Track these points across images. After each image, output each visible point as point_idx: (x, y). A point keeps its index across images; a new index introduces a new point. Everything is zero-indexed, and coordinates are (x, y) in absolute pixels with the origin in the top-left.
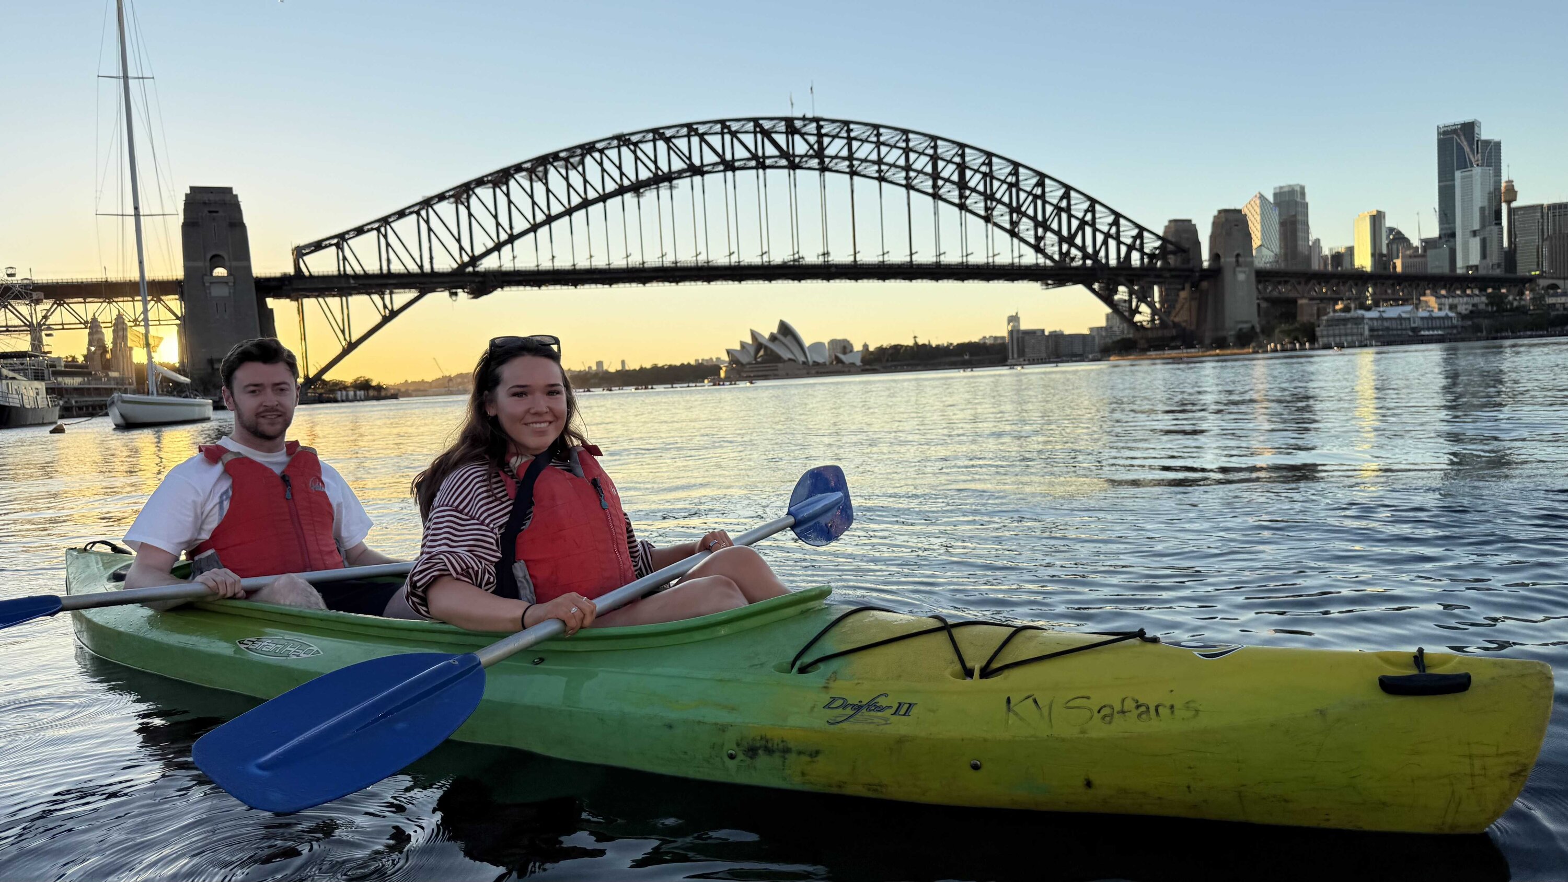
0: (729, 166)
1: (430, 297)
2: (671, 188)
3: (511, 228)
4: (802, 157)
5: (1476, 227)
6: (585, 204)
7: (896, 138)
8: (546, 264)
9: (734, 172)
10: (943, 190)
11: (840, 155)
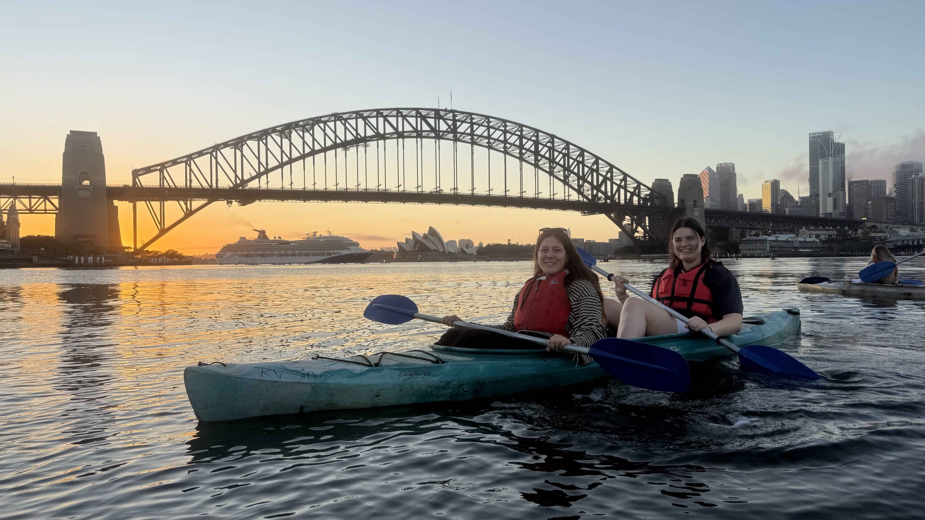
0: (400, 135)
1: (215, 204)
2: (366, 146)
3: (267, 164)
4: (444, 132)
5: (831, 191)
6: (313, 153)
8: (287, 187)
9: (403, 139)
10: (525, 156)
11: (466, 132)
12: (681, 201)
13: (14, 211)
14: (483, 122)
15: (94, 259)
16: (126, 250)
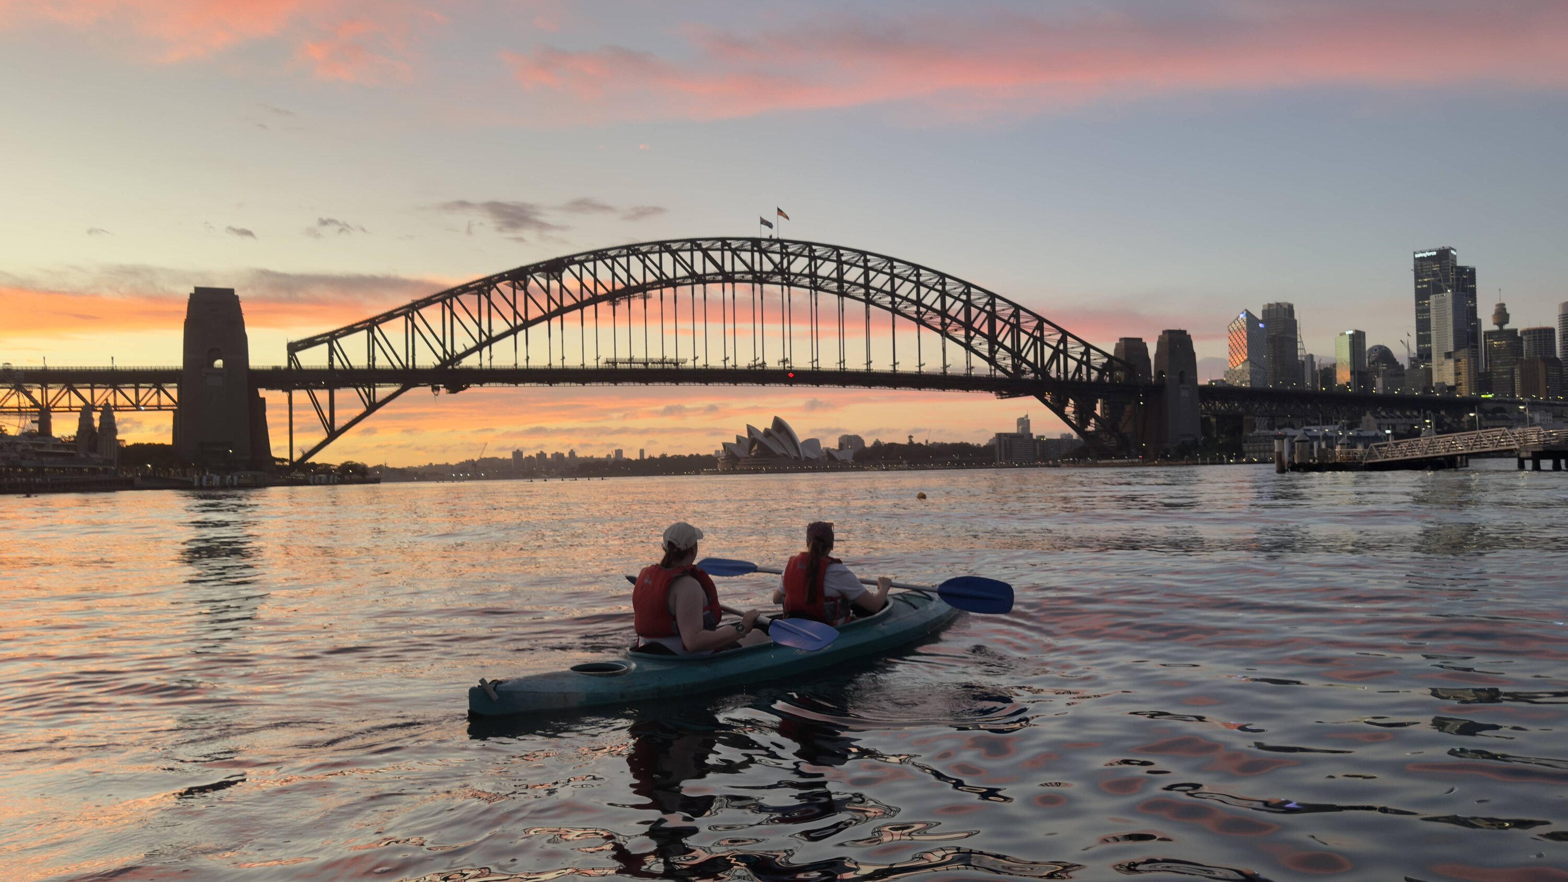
1: (413, 392)
2: (644, 298)
3: (490, 330)
5: (1451, 349)
6: (562, 311)
7: (856, 259)
8: (522, 364)
9: (704, 284)
10: (901, 306)
11: (804, 273)
12: (1159, 373)
13: (108, 411)
14: (829, 256)
15: (221, 478)
16: (277, 463)
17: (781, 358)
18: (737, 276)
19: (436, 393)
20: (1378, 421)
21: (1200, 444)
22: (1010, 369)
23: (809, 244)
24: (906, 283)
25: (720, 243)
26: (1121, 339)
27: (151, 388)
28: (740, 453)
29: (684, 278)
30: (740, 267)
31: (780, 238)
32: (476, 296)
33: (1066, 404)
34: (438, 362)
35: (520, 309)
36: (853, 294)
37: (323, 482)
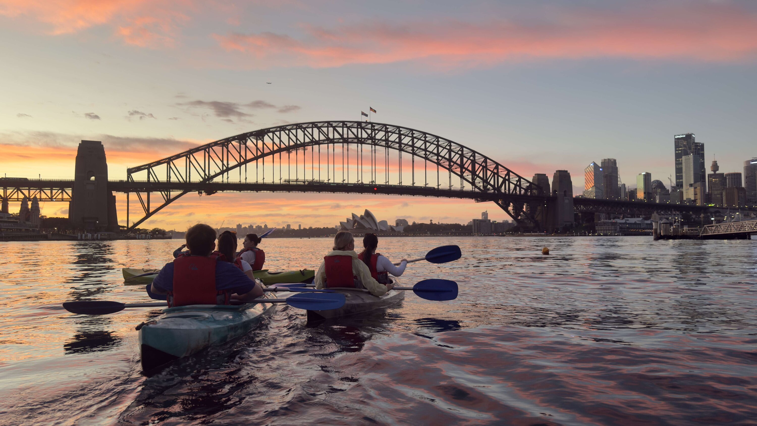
3: (228, 164)
4: (364, 139)
6: (264, 155)
7: (408, 133)
8: (243, 181)
9: (334, 144)
10: (429, 156)
11: (382, 139)
12: (554, 191)
13: (35, 201)
14: (395, 131)
15: (92, 235)
16: (121, 228)
17: (371, 180)
18: (350, 140)
19: (200, 195)
20: (660, 216)
21: (574, 226)
22: (482, 188)
23: (385, 125)
24: (432, 145)
25: (342, 124)
26: (535, 174)
27: (58, 190)
28: (349, 227)
29: (324, 140)
30: (351, 135)
31: (371, 122)
32: (221, 147)
33: (509, 205)
34: (202, 180)
35: (243, 154)
36: (406, 150)
37: (143, 238)
